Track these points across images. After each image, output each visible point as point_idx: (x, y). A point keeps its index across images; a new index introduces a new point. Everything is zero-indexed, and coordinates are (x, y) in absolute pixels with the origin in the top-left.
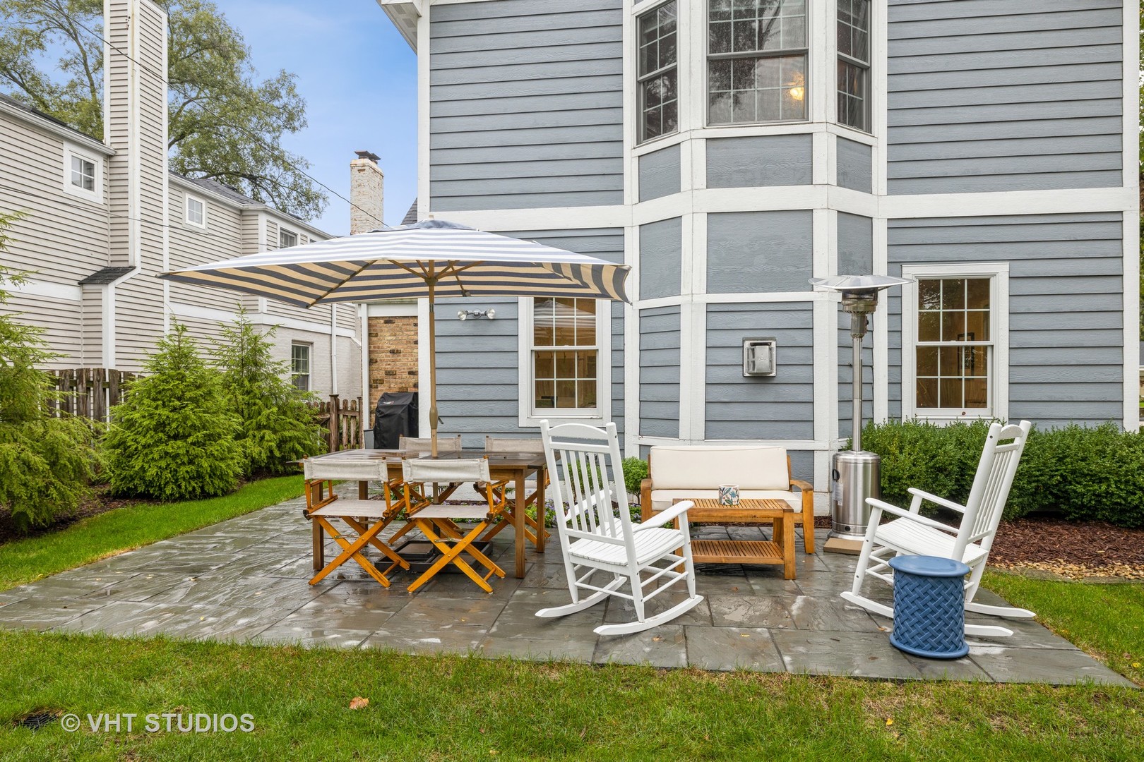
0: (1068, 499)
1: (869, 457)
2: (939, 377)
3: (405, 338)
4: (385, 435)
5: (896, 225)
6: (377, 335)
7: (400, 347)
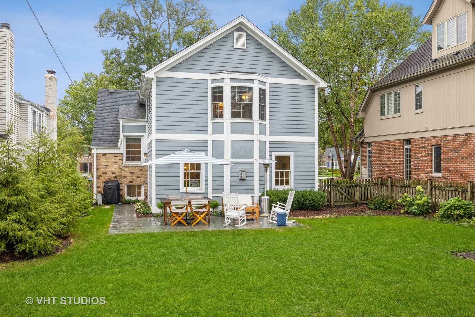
0: (304, 205)
1: (268, 197)
2: (280, 178)
3: (110, 161)
4: (108, 195)
5: (271, 143)
6: (99, 160)
7: (108, 164)
